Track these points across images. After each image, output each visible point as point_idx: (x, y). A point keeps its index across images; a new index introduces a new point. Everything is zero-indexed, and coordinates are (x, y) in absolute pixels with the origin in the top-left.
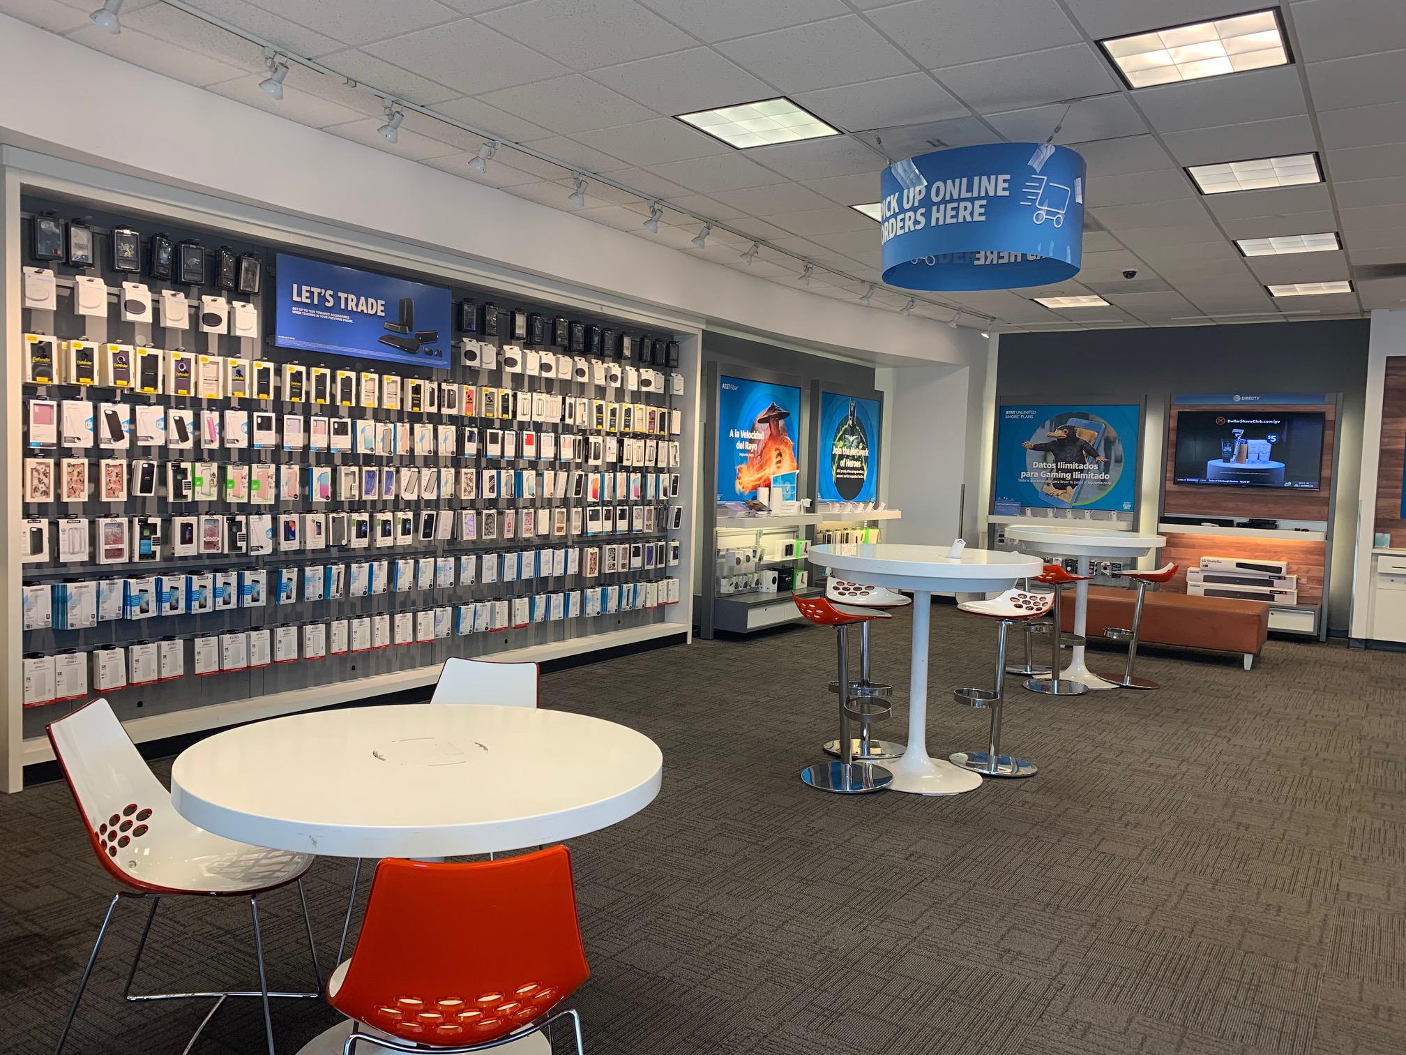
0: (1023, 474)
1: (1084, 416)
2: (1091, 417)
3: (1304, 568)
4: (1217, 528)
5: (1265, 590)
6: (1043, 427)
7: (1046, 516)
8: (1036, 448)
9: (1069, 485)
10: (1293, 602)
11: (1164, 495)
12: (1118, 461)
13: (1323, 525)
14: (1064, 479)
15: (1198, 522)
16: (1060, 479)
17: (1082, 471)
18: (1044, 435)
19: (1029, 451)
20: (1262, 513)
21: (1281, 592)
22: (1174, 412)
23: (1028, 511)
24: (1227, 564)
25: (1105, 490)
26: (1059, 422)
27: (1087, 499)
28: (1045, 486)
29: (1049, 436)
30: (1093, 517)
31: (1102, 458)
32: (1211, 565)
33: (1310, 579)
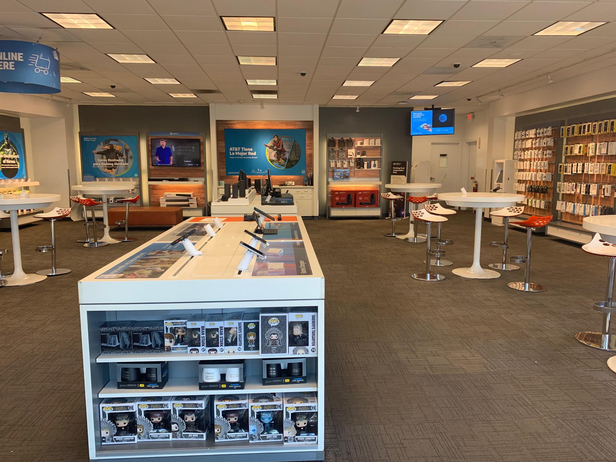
0: (94, 164)
1: (116, 140)
2: (119, 141)
3: (199, 194)
4: (168, 182)
5: (186, 203)
6: (100, 145)
7: (105, 181)
8: (98, 153)
9: (113, 168)
10: (196, 207)
11: (149, 170)
12: (131, 158)
13: (203, 179)
14: (111, 166)
15: (161, 180)
16: (109, 166)
17: (118, 162)
18: (101, 148)
19: (96, 155)
20: (183, 175)
21: (191, 204)
22: (150, 139)
23: (97, 179)
24: (173, 195)
25: (127, 169)
26: (106, 142)
27: (121, 173)
28: (104, 169)
29: (103, 148)
30: (124, 181)
31: (125, 157)
32: (168, 196)
33: (201, 198)
